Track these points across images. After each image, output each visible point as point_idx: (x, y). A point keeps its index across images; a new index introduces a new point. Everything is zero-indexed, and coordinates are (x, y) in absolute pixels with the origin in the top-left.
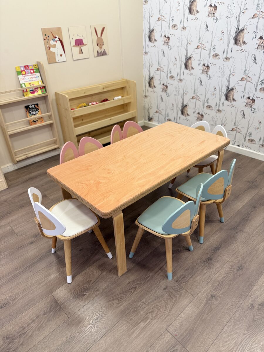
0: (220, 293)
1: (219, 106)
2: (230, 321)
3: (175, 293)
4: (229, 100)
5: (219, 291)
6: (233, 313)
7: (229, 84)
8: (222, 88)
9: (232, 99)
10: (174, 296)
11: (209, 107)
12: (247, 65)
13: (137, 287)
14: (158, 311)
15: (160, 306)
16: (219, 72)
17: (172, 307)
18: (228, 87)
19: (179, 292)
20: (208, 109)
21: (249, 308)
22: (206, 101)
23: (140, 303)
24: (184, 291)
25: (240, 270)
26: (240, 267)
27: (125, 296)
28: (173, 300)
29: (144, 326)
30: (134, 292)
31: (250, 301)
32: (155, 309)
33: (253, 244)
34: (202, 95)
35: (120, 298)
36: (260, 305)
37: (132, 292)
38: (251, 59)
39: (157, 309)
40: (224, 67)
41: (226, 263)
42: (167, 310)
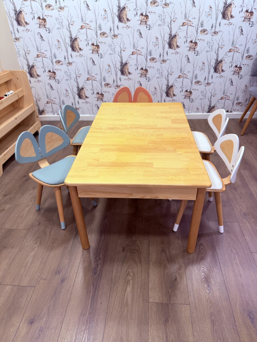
1: (117, 82)
4: (125, 74)
7: (122, 60)
8: (116, 64)
9: (127, 72)
11: (107, 85)
12: (134, 40)
16: (110, 49)
20: (107, 87)
22: (102, 79)
34: (97, 74)
38: (137, 35)
40: (114, 45)
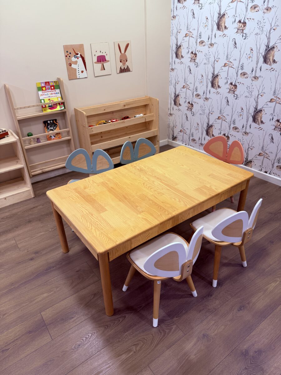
0: (214, 333)
1: (246, 128)
2: (218, 366)
3: (165, 328)
4: (257, 122)
5: (213, 331)
6: (224, 357)
7: (257, 105)
8: (249, 109)
9: (259, 121)
10: (163, 330)
11: (236, 128)
12: (276, 86)
13: (127, 317)
14: (143, 345)
15: (146, 340)
16: (247, 91)
17: (159, 342)
18: (256, 109)
19: (169, 326)
20: (234, 130)
21: (242, 353)
22: (232, 122)
23: (126, 334)
24: (175, 326)
25: (241, 311)
26: (242, 308)
27: (112, 324)
28: (161, 334)
29: (125, 358)
30: (122, 321)
31: (245, 347)
32: (141, 342)
33: (262, 284)
34: (228, 115)
35: (107, 326)
36: (256, 352)
37: (121, 321)
39: (142, 342)
40: (253, 87)
41: (227, 301)
42: (153, 345)
